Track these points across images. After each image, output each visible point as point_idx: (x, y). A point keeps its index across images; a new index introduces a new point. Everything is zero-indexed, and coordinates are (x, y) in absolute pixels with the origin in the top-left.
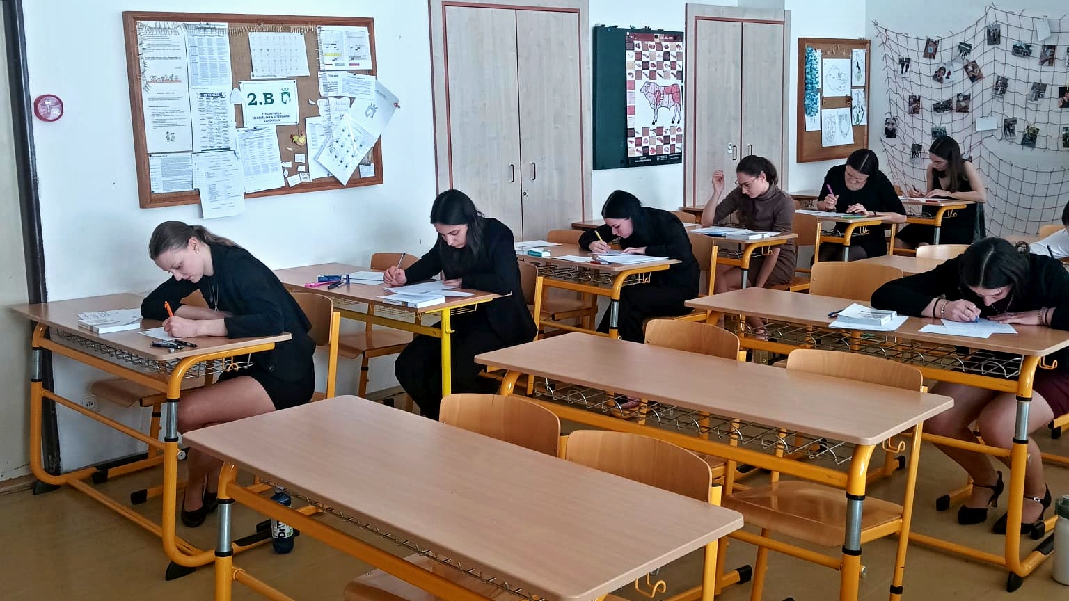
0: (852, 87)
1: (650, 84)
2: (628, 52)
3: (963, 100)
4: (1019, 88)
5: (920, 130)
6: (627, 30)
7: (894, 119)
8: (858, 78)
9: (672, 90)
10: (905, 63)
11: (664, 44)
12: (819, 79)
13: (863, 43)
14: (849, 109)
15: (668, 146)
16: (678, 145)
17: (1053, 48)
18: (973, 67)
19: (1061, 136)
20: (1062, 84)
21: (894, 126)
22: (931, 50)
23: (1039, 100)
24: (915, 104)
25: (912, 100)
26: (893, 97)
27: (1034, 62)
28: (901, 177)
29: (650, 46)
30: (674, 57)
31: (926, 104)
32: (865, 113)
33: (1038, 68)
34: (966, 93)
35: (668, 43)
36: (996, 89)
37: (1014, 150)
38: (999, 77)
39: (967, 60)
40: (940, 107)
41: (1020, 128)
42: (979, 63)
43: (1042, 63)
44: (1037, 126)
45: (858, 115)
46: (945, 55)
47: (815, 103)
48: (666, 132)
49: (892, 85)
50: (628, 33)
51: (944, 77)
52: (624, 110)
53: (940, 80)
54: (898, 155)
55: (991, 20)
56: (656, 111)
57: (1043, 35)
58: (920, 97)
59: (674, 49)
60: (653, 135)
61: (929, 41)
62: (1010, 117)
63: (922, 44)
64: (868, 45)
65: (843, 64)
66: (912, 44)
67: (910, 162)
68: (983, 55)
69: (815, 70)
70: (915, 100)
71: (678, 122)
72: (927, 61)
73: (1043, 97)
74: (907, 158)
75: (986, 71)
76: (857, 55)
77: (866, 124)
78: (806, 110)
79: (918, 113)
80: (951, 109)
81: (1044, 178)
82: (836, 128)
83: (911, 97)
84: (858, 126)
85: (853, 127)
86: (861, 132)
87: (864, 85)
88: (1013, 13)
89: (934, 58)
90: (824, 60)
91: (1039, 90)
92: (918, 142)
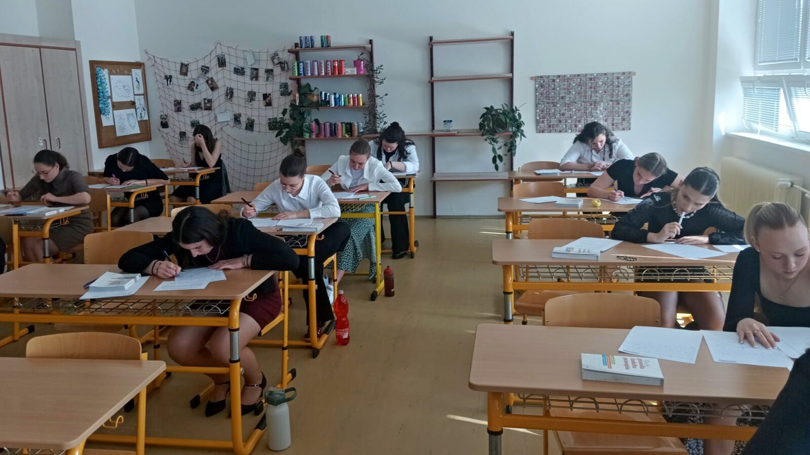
0: (135, 95)
3: (208, 102)
4: (240, 96)
5: (183, 121)
7: (166, 115)
8: (138, 88)
10: (169, 78)
12: (108, 89)
13: (139, 65)
14: (134, 110)
17: (257, 69)
18: (212, 81)
19: (267, 123)
20: (265, 92)
21: (167, 120)
22: (184, 70)
23: (253, 102)
24: (178, 106)
25: (176, 103)
26: (164, 101)
27: (247, 78)
28: (175, 153)
31: (185, 106)
32: (146, 112)
33: (250, 82)
34: (210, 98)
36: (227, 95)
37: (240, 133)
38: (228, 88)
39: (208, 77)
40: (194, 107)
41: (243, 120)
42: (215, 79)
43: (252, 79)
44: (253, 118)
45: (141, 114)
46: (194, 73)
47: (107, 107)
49: (162, 93)
51: (195, 88)
53: (192, 90)
54: (171, 139)
55: (219, 52)
57: (250, 62)
58: (181, 101)
61: (182, 64)
62: (237, 112)
63: (178, 66)
64: (143, 66)
65: (125, 79)
66: (172, 67)
67: (180, 143)
68: (215, 73)
69: (104, 83)
70: (178, 103)
72: (182, 77)
73: (254, 100)
74: (177, 140)
75: (220, 84)
76: (136, 73)
77: (147, 119)
78: (100, 112)
79: (181, 111)
80: (201, 108)
81: (260, 149)
82: (126, 123)
83: (175, 101)
84: (142, 120)
85: (139, 121)
86: (145, 125)
87: (143, 93)
88: (232, 48)
89: (187, 75)
90: (111, 76)
91: (252, 95)
92: (183, 130)
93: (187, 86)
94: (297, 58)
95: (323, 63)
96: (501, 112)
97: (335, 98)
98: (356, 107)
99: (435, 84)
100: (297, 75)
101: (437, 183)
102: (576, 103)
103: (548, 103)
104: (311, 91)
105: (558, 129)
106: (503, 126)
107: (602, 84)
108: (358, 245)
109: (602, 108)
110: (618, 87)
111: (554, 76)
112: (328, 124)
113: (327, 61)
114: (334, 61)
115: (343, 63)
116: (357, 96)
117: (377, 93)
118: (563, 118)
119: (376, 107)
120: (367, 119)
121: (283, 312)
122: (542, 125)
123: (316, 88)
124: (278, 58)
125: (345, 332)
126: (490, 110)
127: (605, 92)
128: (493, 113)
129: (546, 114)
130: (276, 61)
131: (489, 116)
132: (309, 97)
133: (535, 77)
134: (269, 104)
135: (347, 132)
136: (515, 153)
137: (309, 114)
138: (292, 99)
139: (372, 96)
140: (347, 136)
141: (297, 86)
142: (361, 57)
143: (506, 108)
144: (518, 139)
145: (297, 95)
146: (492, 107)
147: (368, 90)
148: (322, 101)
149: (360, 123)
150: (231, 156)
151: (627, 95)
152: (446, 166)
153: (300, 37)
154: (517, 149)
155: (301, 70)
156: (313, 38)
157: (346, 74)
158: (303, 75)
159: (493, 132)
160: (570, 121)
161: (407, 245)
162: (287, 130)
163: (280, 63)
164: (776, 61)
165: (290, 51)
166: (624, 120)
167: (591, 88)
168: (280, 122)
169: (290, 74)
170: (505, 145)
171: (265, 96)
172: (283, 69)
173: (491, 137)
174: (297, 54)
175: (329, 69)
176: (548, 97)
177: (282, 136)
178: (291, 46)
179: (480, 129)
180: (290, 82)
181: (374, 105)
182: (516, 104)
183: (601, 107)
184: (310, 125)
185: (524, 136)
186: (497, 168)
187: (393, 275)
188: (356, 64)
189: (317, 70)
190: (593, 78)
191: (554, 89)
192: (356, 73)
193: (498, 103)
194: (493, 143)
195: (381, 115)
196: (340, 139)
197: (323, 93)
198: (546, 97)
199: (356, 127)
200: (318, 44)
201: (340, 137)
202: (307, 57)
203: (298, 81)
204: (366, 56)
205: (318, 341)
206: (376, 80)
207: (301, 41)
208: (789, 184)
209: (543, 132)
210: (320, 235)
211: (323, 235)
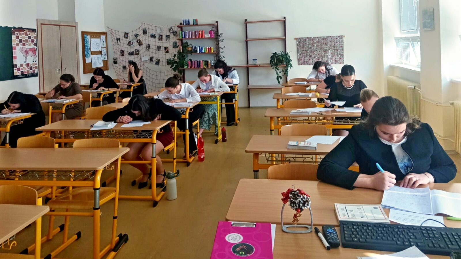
0: (102, 48)
1: (23, 48)
2: (13, 36)
3: (137, 51)
4: (153, 48)
5: (124, 61)
6: (12, 28)
7: (116, 58)
8: (103, 45)
9: (33, 50)
10: (118, 40)
11: (28, 33)
12: (90, 45)
13: (104, 33)
14: (101, 55)
15: (32, 70)
16: (35, 70)
17: (162, 35)
18: (139, 41)
19: (166, 61)
20: (165, 46)
21: (117, 60)
22: (126, 36)
23: (159, 51)
24: (122, 53)
26: (115, 51)
27: (157, 40)
28: (120, 76)
29: (23, 34)
30: (33, 38)
31: (126, 53)
32: (107, 56)
33: (158, 41)
34: (138, 49)
35: (30, 33)
36: (147, 48)
37: (153, 66)
38: (147, 44)
39: (137, 39)
40: (131, 54)
41: (154, 60)
42: (141, 40)
43: (159, 40)
44: (159, 59)
45: (104, 57)
46: (131, 37)
47: (89, 53)
48: (30, 65)
49: (115, 47)
50: (12, 29)
51: (131, 44)
52: (12, 58)
53: (130, 45)
54: (118, 70)
55: (143, 27)
56: (26, 58)
57: (159, 31)
58: (124, 51)
59: (33, 35)
60: (25, 67)
61: (125, 33)
62: (152, 56)
63: (123, 34)
64: (106, 34)
65: (97, 40)
66: (120, 34)
67: (122, 72)
68: (141, 37)
69: (88, 42)
70: (122, 52)
71: (36, 62)
72: (125, 39)
74: (121, 70)
75: (143, 42)
77: (107, 60)
78: (85, 56)
79: (124, 56)
80: (134, 54)
81: (162, 74)
82: (97, 61)
83: (121, 51)
84: (104, 60)
85: (103, 61)
86: (105, 62)
87: (105, 47)
88: (150, 25)
89: (127, 38)
90: (91, 39)
91: (159, 48)
92: (124, 65)
93: (127, 43)
94: (182, 30)
95: (194, 32)
96: (280, 55)
97: (200, 49)
98: (210, 53)
99: (249, 42)
100: (181, 38)
101: (250, 90)
102: (317, 50)
103: (303, 51)
104: (188, 45)
105: (309, 63)
106: (281, 62)
107: (329, 42)
108: (210, 116)
109: (329, 53)
110: (337, 43)
111: (306, 38)
112: (196, 61)
113: (196, 31)
114: (199, 31)
115: (204, 32)
116: (211, 47)
117: (220, 46)
118: (311, 58)
120: (215, 59)
122: (301, 61)
123: (190, 44)
125: (202, 155)
126: (275, 54)
127: (331, 45)
128: (276, 55)
129: (303, 56)
130: (171, 31)
131: (275, 57)
132: (187, 48)
133: (297, 38)
134: (167, 52)
135: (205, 65)
136: (288, 75)
137: (187, 56)
138: (179, 49)
139: (218, 48)
141: (181, 43)
142: (212, 29)
143: (283, 53)
144: (289, 68)
145: (181, 48)
146: (276, 52)
147: (216, 45)
148: (193, 50)
149: (211, 60)
150: (148, 78)
151: (341, 47)
152: (254, 81)
153: (183, 20)
154: (288, 73)
155: (183, 35)
156: (189, 21)
157: (205, 37)
158: (184, 38)
159: (276, 65)
160: (314, 59)
161: (234, 120)
162: (176, 64)
163: (173, 32)
164: (408, 30)
165: (178, 27)
166: (340, 58)
167: (324, 43)
168: (173, 61)
169: (178, 38)
170: (283, 71)
171: (166, 48)
172: (174, 35)
173: (276, 67)
174: (181, 28)
176: (303, 48)
177: (173, 67)
178: (179, 24)
179: (270, 63)
180: (178, 41)
181: (219, 52)
182: (288, 51)
183: (329, 52)
184: (187, 62)
185: (292, 67)
186: (279, 82)
188: (210, 32)
189: (191, 36)
190: (324, 39)
191: (306, 44)
192: (210, 37)
193: (279, 50)
194: (277, 70)
195: (222, 57)
197: (194, 46)
198: (302, 48)
199: (210, 63)
200: (191, 23)
202: (186, 29)
203: (182, 41)
204: (214, 29)
206: (220, 40)
207: (183, 22)
208: (413, 87)
209: (301, 65)
210: (191, 109)
211: (192, 110)
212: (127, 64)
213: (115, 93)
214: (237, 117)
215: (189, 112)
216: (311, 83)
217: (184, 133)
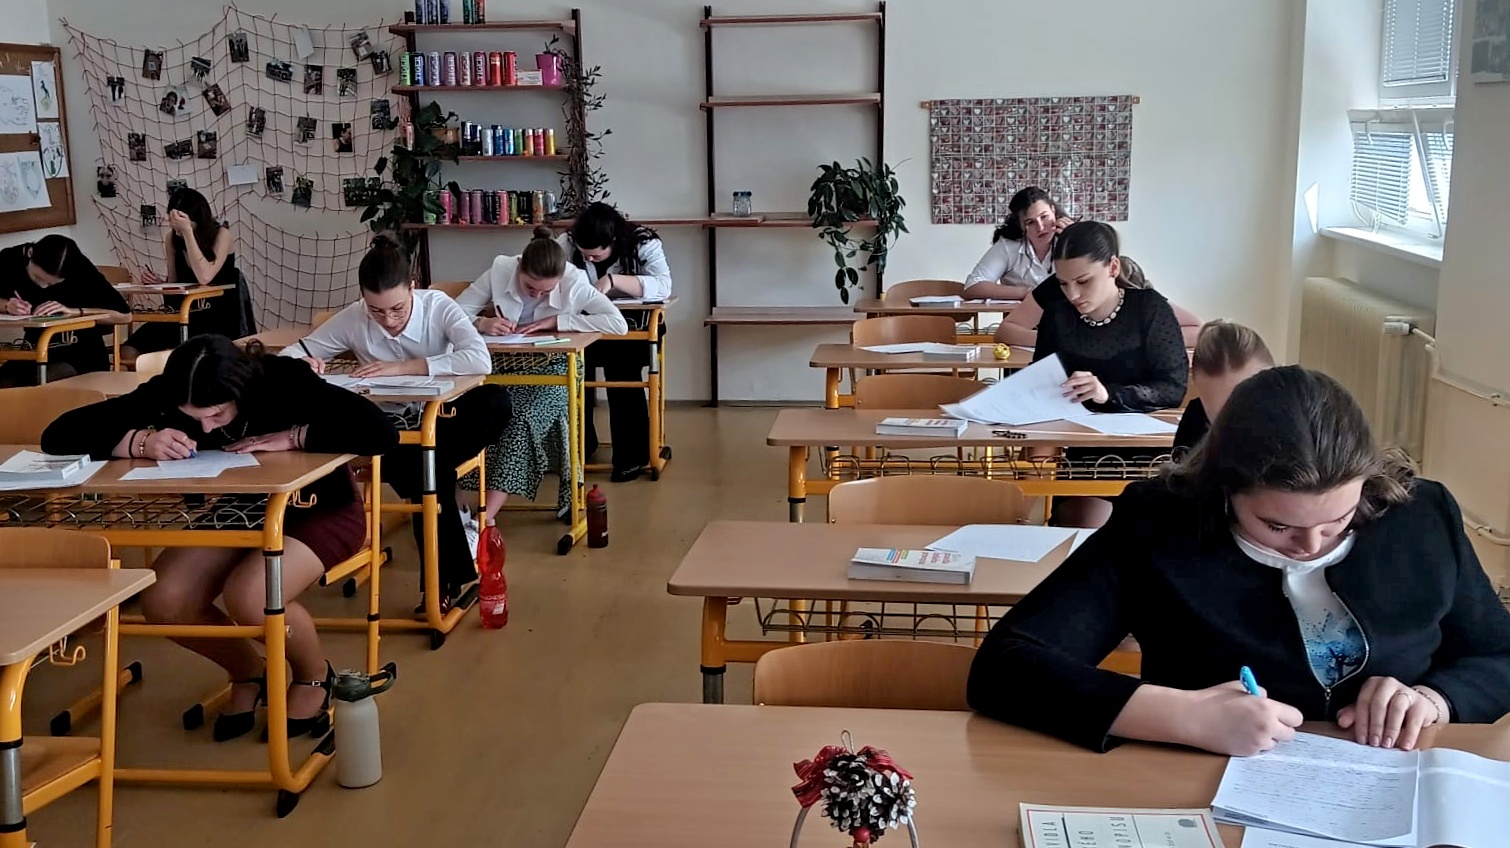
0: (38, 120)
3: (207, 140)
4: (282, 126)
5: (149, 182)
7: (109, 168)
8: (47, 106)
10: (117, 84)
13: (47, 53)
14: (37, 153)
17: (319, 69)
18: (216, 94)
19: (342, 190)
20: (336, 120)
21: (112, 179)
22: (152, 67)
23: (310, 142)
24: (138, 146)
25: (133, 140)
26: (104, 135)
27: (296, 88)
28: (129, 254)
31: (155, 147)
32: (64, 159)
33: (303, 97)
34: (210, 131)
36: (250, 126)
37: (281, 211)
38: (252, 108)
39: (206, 83)
40: (176, 151)
41: (288, 181)
42: (223, 88)
43: (307, 91)
44: (310, 178)
45: (52, 163)
46: (174, 73)
49: (101, 119)
51: (176, 107)
53: (171, 112)
54: (121, 222)
55: (233, 28)
57: (304, 50)
58: (144, 136)
61: (148, 53)
62: (274, 165)
63: (139, 58)
64: (56, 54)
65: (16, 84)
66: (126, 59)
67: (141, 232)
68: (225, 74)
70: (137, 140)
72: (147, 82)
73: (313, 137)
74: (135, 226)
75: (234, 100)
77: (67, 175)
79: (144, 159)
80: (192, 154)
82: (19, 183)
83: (131, 136)
84: (55, 178)
85: (46, 180)
86: (61, 189)
87: (57, 116)
88: (262, 19)
89: (159, 79)
91: (307, 127)
92: (149, 203)
93: (160, 102)
94: (411, 46)
95: (468, 58)
96: (856, 175)
97: (494, 137)
98: (540, 160)
99: (716, 111)
100: (409, 83)
101: (719, 327)
102: (1015, 160)
103: (957, 159)
104: (441, 119)
105: (977, 216)
106: (859, 207)
107: (1070, 121)
108: (538, 440)
109: (1068, 173)
110: (1103, 127)
111: (970, 101)
112: (478, 195)
113: (477, 54)
114: (493, 55)
115: (513, 59)
116: (544, 132)
117: (588, 129)
118: (987, 193)
119: (587, 159)
120: (566, 185)
121: (370, 547)
122: (943, 206)
123: (451, 114)
124: (368, 43)
125: (498, 601)
126: (831, 171)
127: (1076, 139)
128: (838, 177)
129: (953, 183)
130: (363, 52)
131: (832, 185)
132: (437, 133)
133: (930, 103)
134: (346, 147)
135: (520, 212)
136: (884, 266)
137: (437, 170)
138: (399, 135)
139: (578, 135)
140: (521, 222)
141: (408, 107)
142: (551, 48)
143: (866, 168)
144: (890, 236)
145: (410, 129)
146: (836, 164)
147: (568, 122)
148: (465, 142)
149: (549, 193)
150: (259, 263)
151: (1121, 146)
152: (738, 292)
154: (887, 257)
155: (419, 72)
156: (445, 3)
157: (519, 84)
158: (422, 84)
159: (838, 220)
160: (1001, 200)
161: (644, 454)
162: (387, 206)
163: (373, 56)
164: (1411, 79)
165: (393, 30)
166: (1113, 198)
167: (1047, 128)
168: (371, 188)
169: (394, 82)
170: (864, 247)
171: (338, 129)
172: (378, 69)
173: (833, 229)
174: (409, 37)
175: (482, 72)
176: (956, 146)
177: (375, 219)
178: (396, 18)
179: (811, 212)
180: (393, 99)
181: (582, 154)
182: (889, 159)
183: (1068, 170)
184: (438, 195)
185: (905, 230)
186: (845, 297)
187: (604, 502)
188: (542, 62)
189: (453, 74)
190: (1050, 108)
191: (969, 129)
192: (541, 83)
193: (851, 156)
194: (837, 243)
195: (597, 177)
196: (505, 226)
197: (468, 125)
198: (953, 147)
199: (541, 202)
200: (456, 15)
201: (506, 223)
202: (432, 43)
204: (563, 46)
205: (443, 618)
206: (586, 99)
207: (418, 8)
208: (1406, 326)
209: (945, 222)
210: (447, 407)
211: (454, 409)
212: (162, 201)
213: (106, 328)
214: (656, 445)
215: (439, 419)
216: (980, 301)
217: (415, 507)
